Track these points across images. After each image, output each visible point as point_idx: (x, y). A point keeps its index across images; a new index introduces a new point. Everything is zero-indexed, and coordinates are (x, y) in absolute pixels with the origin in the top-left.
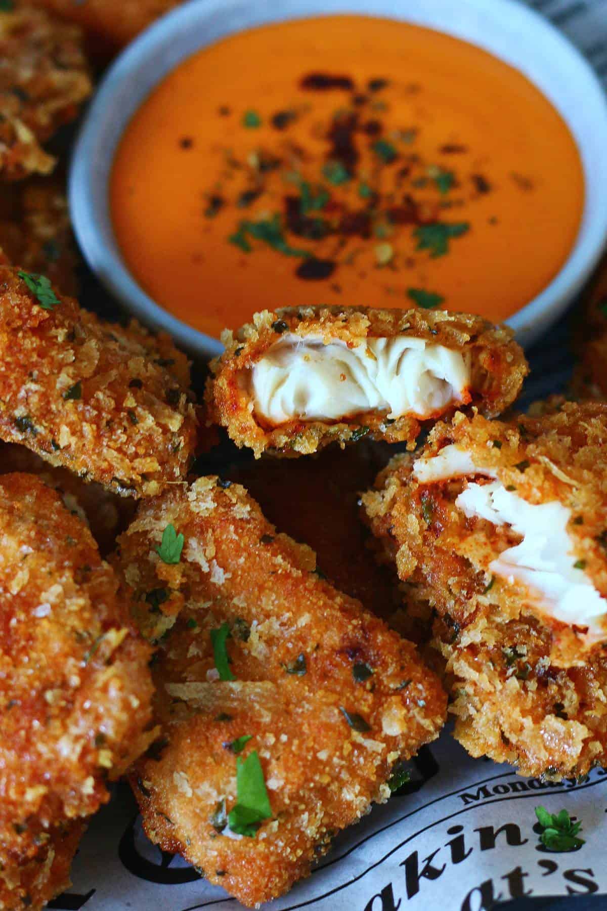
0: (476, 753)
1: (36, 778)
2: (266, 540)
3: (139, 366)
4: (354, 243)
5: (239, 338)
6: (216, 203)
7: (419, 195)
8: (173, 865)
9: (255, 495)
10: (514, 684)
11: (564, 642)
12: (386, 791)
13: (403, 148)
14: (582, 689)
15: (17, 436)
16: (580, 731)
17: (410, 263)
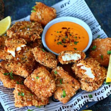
0: (83, 90)
1: (46, 93)
2: (64, 72)
3: (52, 57)
4: (68, 44)
5: (60, 54)
6: (55, 40)
7: (74, 39)
8: (57, 100)
9: (63, 68)
10: (86, 83)
11: (91, 80)
12: (75, 93)
13: (72, 34)
14: (92, 84)
15: (42, 64)
16: (92, 87)
17: (74, 45)
